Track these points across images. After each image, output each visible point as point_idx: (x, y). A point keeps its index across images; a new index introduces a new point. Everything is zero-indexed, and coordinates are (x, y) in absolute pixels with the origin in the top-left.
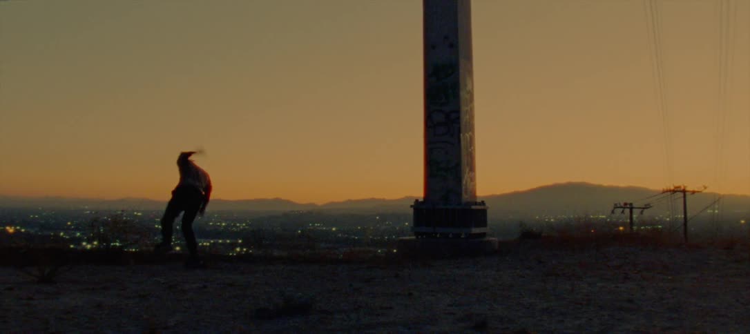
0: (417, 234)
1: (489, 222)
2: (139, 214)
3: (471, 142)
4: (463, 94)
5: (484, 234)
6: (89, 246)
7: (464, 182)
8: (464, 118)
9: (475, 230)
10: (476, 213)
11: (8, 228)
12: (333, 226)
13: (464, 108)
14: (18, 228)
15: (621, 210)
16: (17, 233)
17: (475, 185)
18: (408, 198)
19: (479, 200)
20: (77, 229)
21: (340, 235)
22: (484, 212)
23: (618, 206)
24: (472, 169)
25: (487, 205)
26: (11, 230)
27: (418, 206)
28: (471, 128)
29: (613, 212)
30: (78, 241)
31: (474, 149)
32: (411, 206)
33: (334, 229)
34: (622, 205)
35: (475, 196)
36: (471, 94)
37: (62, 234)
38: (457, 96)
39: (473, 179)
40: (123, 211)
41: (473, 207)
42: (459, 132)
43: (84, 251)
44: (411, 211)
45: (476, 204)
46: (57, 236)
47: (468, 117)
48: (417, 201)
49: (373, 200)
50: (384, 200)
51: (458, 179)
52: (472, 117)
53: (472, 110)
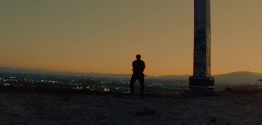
0: (190, 88)
1: (215, 84)
2: (96, 78)
3: (210, 57)
4: (207, 40)
5: (213, 89)
6: (79, 88)
7: (207, 70)
8: (208, 48)
9: (210, 87)
10: (210, 81)
11: (53, 81)
12: (161, 84)
13: (207, 45)
14: (56, 81)
15: (260, 81)
16: (56, 83)
17: (210, 72)
18: (187, 75)
19: (212, 77)
20: (76, 82)
21: (163, 87)
22: (213, 81)
23: (259, 80)
24: (210, 66)
25: (215, 78)
26: (54, 82)
27: (191, 79)
28: (210, 52)
29: (257, 82)
30: (76, 86)
31: (211, 59)
32: (189, 78)
33: (161, 85)
34: (261, 79)
35: (210, 75)
36: (210, 40)
37: (70, 84)
38: (205, 40)
39: (210, 69)
40: (92, 77)
41: (210, 79)
42: (206, 53)
43: (78, 90)
44: (189, 80)
45: (211, 78)
46: (69, 85)
47: (209, 48)
48: (190, 76)
49: (174, 75)
50: (178, 76)
51: (205, 69)
52: (210, 48)
53: (210, 45)
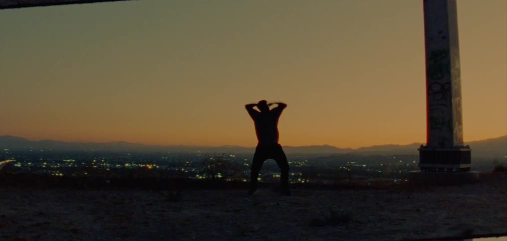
0: (422, 169)
1: (472, 160)
2: (234, 156)
3: (459, 104)
4: (453, 71)
5: (468, 169)
6: (201, 177)
7: (455, 132)
8: (454, 87)
9: (463, 166)
10: (463, 154)
11: (148, 165)
12: (364, 164)
13: (454, 81)
14: (154, 165)
16: (154, 168)
17: (462, 135)
18: (415, 144)
19: (465, 145)
20: (193, 166)
21: (368, 170)
22: (468, 154)
24: (460, 123)
25: (471, 148)
26: (150, 167)
27: (423, 149)
28: (459, 94)
30: (194, 174)
31: (461, 109)
32: (418, 150)
33: (364, 166)
35: (462, 142)
36: (459, 70)
37: (183, 169)
38: (448, 72)
39: (461, 130)
40: (223, 154)
41: (462, 150)
42: (451, 98)
43: (199, 180)
44: (418, 153)
45: (463, 147)
46: (180, 171)
47: (456, 87)
48: (422, 146)
49: (390, 146)
50: (398, 146)
51: (450, 129)
52: (459, 87)
53: (459, 81)
